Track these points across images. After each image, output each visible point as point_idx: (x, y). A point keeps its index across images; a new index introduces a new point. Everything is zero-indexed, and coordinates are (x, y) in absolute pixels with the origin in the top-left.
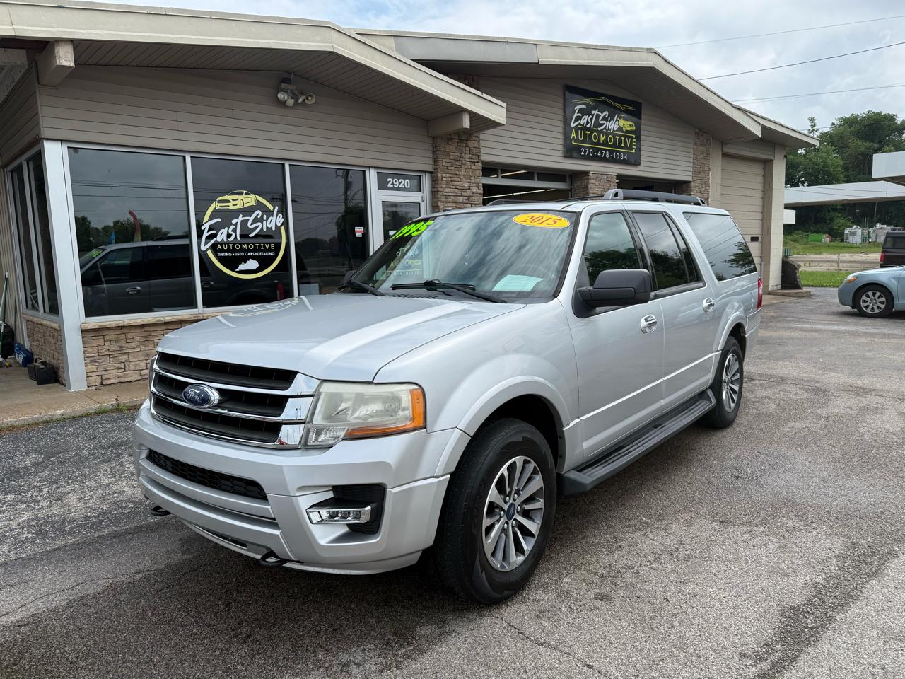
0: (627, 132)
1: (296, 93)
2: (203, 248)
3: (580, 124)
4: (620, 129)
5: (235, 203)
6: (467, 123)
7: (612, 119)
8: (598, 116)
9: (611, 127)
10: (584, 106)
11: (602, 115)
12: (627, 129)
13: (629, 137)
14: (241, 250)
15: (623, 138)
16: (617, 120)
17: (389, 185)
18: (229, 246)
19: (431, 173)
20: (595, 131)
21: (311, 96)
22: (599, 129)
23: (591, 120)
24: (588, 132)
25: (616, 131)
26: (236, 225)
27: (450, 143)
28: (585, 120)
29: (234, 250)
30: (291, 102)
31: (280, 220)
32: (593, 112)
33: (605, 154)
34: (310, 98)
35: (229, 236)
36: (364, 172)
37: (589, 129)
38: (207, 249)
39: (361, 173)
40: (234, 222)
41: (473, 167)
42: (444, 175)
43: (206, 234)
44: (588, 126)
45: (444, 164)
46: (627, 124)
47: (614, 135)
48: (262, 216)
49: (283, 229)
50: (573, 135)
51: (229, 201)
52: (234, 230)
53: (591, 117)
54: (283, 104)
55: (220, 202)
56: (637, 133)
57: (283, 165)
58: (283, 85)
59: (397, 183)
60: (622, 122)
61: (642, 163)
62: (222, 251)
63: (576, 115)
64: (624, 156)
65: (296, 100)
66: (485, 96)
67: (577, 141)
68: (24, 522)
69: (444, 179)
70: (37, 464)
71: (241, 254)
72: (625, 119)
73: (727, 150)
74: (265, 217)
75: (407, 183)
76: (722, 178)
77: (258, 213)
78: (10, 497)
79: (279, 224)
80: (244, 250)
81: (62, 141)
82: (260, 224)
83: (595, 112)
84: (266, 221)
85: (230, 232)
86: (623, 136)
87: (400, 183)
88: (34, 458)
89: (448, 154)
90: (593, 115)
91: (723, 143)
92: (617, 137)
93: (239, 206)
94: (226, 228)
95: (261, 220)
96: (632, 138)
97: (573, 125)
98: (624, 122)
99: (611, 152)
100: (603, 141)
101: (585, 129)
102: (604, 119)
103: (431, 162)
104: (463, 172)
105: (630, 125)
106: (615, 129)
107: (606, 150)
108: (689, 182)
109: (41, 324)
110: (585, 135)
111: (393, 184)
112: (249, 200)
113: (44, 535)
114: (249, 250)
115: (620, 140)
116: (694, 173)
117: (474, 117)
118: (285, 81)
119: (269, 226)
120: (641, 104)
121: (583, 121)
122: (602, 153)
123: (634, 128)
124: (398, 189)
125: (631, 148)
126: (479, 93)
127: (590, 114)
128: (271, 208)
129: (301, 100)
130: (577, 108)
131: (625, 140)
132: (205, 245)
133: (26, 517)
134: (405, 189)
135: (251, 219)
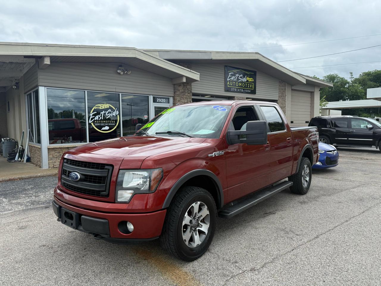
0: (250, 82)
1: (124, 70)
2: (90, 122)
3: (231, 79)
4: (247, 81)
5: (102, 107)
6: (184, 80)
7: (244, 77)
8: (238, 76)
9: (244, 80)
10: (233, 73)
11: (240, 76)
12: (250, 81)
13: (251, 84)
14: (103, 123)
15: (249, 84)
16: (246, 78)
17: (157, 101)
18: (99, 122)
19: (173, 97)
20: (237, 82)
21: (129, 71)
22: (239, 81)
23: (236, 78)
24: (234, 82)
25: (246, 82)
26: (102, 114)
27: (180, 86)
28: (233, 78)
29: (101, 123)
30: (122, 73)
31: (117, 113)
32: (236, 75)
33: (241, 90)
34: (129, 72)
35: (99, 118)
36: (148, 96)
37: (234, 81)
38: (91, 123)
39: (147, 97)
40: (101, 113)
41: (189, 95)
42: (178, 98)
43: (91, 117)
44: (234, 80)
45: (178, 94)
46: (250, 80)
47: (245, 83)
48: (111, 111)
49: (118, 116)
50: (228, 83)
51: (100, 106)
52: (101, 116)
53: (235, 77)
54: (119, 74)
55: (96, 106)
56: (255, 82)
57: (119, 94)
58: (120, 68)
59: (160, 100)
60: (248, 78)
61: (256, 93)
62: (97, 123)
63: (229, 76)
64: (249, 91)
65: (124, 73)
66: (191, 71)
67: (230, 85)
68: (28, 201)
69: (178, 99)
70: (32, 188)
71: (103, 124)
72: (249, 77)
73: (294, 88)
74: (112, 112)
75: (164, 100)
76: (291, 99)
77: (110, 110)
78: (23, 196)
79: (117, 114)
80: (104, 123)
81: (45, 86)
82: (110, 114)
83: (237, 75)
84: (112, 113)
85: (100, 117)
86: (249, 83)
87: (161, 100)
88: (31, 186)
89: (179, 90)
90: (236, 76)
91: (292, 85)
92: (246, 84)
93: (103, 108)
94: (98, 115)
95: (111, 113)
96: (252, 84)
97: (228, 80)
98: (249, 78)
99: (244, 89)
100: (240, 86)
101: (233, 81)
102: (241, 77)
103: (173, 93)
104: (185, 97)
105: (252, 80)
106: (245, 81)
107: (241, 89)
108: (278, 100)
109: (35, 147)
110: (233, 83)
111: (159, 100)
112: (107, 106)
113: (33, 204)
114: (106, 123)
115: (247, 85)
116: (279, 97)
117: (187, 78)
118: (121, 66)
119: (113, 115)
120: (256, 72)
121: (232, 78)
122: (240, 90)
123: (253, 81)
124: (161, 102)
125: (252, 88)
126: (189, 70)
127: (235, 76)
128: (114, 109)
129: (125, 73)
130: (230, 74)
131: (249, 85)
132: (91, 121)
133: (28, 200)
134: (163, 102)
135: (107, 112)
